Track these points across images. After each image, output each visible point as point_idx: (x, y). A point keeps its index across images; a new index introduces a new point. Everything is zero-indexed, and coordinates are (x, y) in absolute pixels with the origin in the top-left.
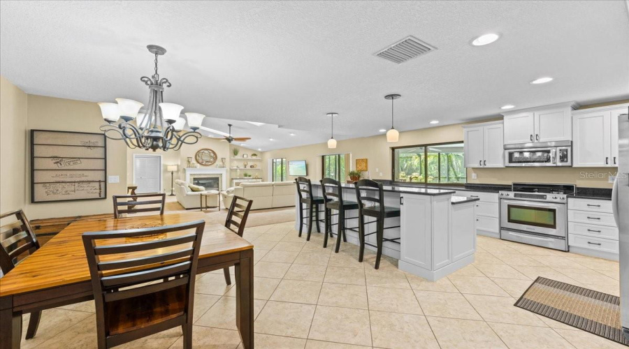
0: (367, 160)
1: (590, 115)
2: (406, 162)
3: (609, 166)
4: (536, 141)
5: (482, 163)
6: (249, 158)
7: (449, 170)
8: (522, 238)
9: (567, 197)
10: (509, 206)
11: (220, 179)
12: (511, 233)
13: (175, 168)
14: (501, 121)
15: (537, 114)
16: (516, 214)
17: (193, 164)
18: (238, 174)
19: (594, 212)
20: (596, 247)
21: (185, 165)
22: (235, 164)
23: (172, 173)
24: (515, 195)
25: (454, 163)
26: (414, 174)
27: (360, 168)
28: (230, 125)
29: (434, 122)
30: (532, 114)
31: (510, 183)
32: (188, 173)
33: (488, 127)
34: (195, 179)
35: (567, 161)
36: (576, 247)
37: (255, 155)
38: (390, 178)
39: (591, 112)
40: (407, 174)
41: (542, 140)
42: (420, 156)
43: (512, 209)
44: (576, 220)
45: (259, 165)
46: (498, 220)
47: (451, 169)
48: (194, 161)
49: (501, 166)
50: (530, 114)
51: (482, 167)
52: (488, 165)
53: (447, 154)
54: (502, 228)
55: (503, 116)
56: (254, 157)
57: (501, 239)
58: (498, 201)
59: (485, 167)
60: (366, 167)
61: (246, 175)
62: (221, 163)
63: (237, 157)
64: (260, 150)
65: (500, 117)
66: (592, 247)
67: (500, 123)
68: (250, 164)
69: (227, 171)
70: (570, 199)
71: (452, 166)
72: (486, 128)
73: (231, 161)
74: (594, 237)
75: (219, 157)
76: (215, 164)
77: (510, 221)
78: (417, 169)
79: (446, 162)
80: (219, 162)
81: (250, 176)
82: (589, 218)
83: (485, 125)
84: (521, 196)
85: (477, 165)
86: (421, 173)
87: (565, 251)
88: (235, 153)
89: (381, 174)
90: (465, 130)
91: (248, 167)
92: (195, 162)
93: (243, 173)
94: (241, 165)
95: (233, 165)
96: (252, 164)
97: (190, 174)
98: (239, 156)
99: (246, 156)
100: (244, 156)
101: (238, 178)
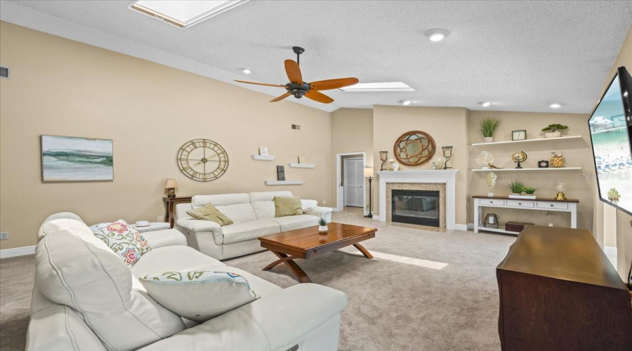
6: (535, 138)
11: (441, 194)
17: (391, 164)
18: (493, 184)
22: (485, 160)
23: (370, 181)
32: (383, 181)
34: (394, 192)
37: (557, 128)
45: (571, 160)
48: (391, 158)
56: (554, 136)
61: (517, 189)
62: (441, 160)
63: (489, 141)
68: (534, 156)
69: (458, 177)
73: (472, 153)
75: (439, 146)
76: (430, 163)
80: (438, 158)
81: (530, 192)
88: (488, 129)
91: (529, 167)
92: (393, 160)
93: (509, 182)
94: (506, 162)
95: (478, 161)
96: (546, 155)
97: (387, 183)
98: (501, 138)
99: (522, 135)
100: (516, 135)
101: (491, 195)
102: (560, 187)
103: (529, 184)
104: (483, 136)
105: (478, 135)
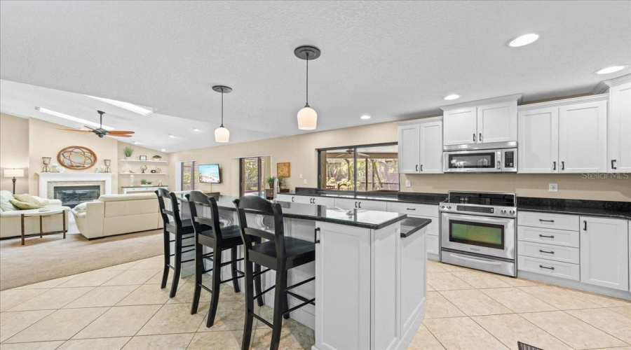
0: (289, 163)
1: (537, 111)
2: (336, 168)
3: (556, 172)
4: (479, 142)
5: (418, 168)
6: (150, 160)
7: (373, 176)
8: (465, 261)
9: (517, 210)
10: (451, 222)
11: (101, 188)
12: (452, 255)
13: (19, 173)
14: (440, 117)
15: (480, 108)
16: (459, 231)
17: (54, 167)
18: (132, 180)
19: (547, 229)
20: (549, 272)
21: (38, 168)
22: (127, 169)
23: (14, 181)
24: (459, 208)
25: (378, 169)
26: (344, 181)
27: (282, 173)
28: (101, 113)
29: (365, 117)
30: (475, 108)
31: (445, 191)
32: (44, 180)
33: (427, 124)
34: (56, 188)
35: (513, 167)
36: (525, 272)
37: (158, 157)
38: (315, 186)
39: (538, 108)
40: (337, 180)
41: (485, 140)
42: (348, 162)
43: (454, 225)
44: (527, 239)
45: (164, 170)
46: (437, 238)
47: (376, 175)
48: (54, 163)
49: (438, 171)
50: (473, 109)
51: (418, 172)
52: (425, 171)
53: (372, 161)
54: (442, 249)
55: (443, 111)
56: (157, 160)
57: (441, 262)
58: (437, 215)
59: (422, 172)
60: (289, 172)
61: (143, 182)
62: (104, 167)
63: (129, 159)
64: (163, 150)
65: (439, 113)
66: (545, 272)
67: (438, 120)
68: (150, 168)
69: (113, 177)
70: (520, 213)
71: (377, 173)
72: (422, 125)
73: (120, 164)
74: (547, 260)
75: (100, 157)
76: (93, 168)
77: (452, 239)
78: (346, 175)
79: (372, 168)
81: (150, 183)
82: (541, 236)
83: (421, 122)
84: (465, 208)
85: (413, 171)
86: (349, 179)
87: (514, 277)
88: (128, 154)
89: (305, 181)
90: (400, 128)
91: (148, 172)
92: (57, 164)
93: (140, 179)
94: (137, 170)
95: (123, 169)
96: (153, 168)
97: (49, 182)
98: (133, 158)
99: (145, 158)
100: (142, 158)
101: (132, 186)
102: (160, 181)
103: (148, 180)
104: (125, 155)
105: (124, 155)
